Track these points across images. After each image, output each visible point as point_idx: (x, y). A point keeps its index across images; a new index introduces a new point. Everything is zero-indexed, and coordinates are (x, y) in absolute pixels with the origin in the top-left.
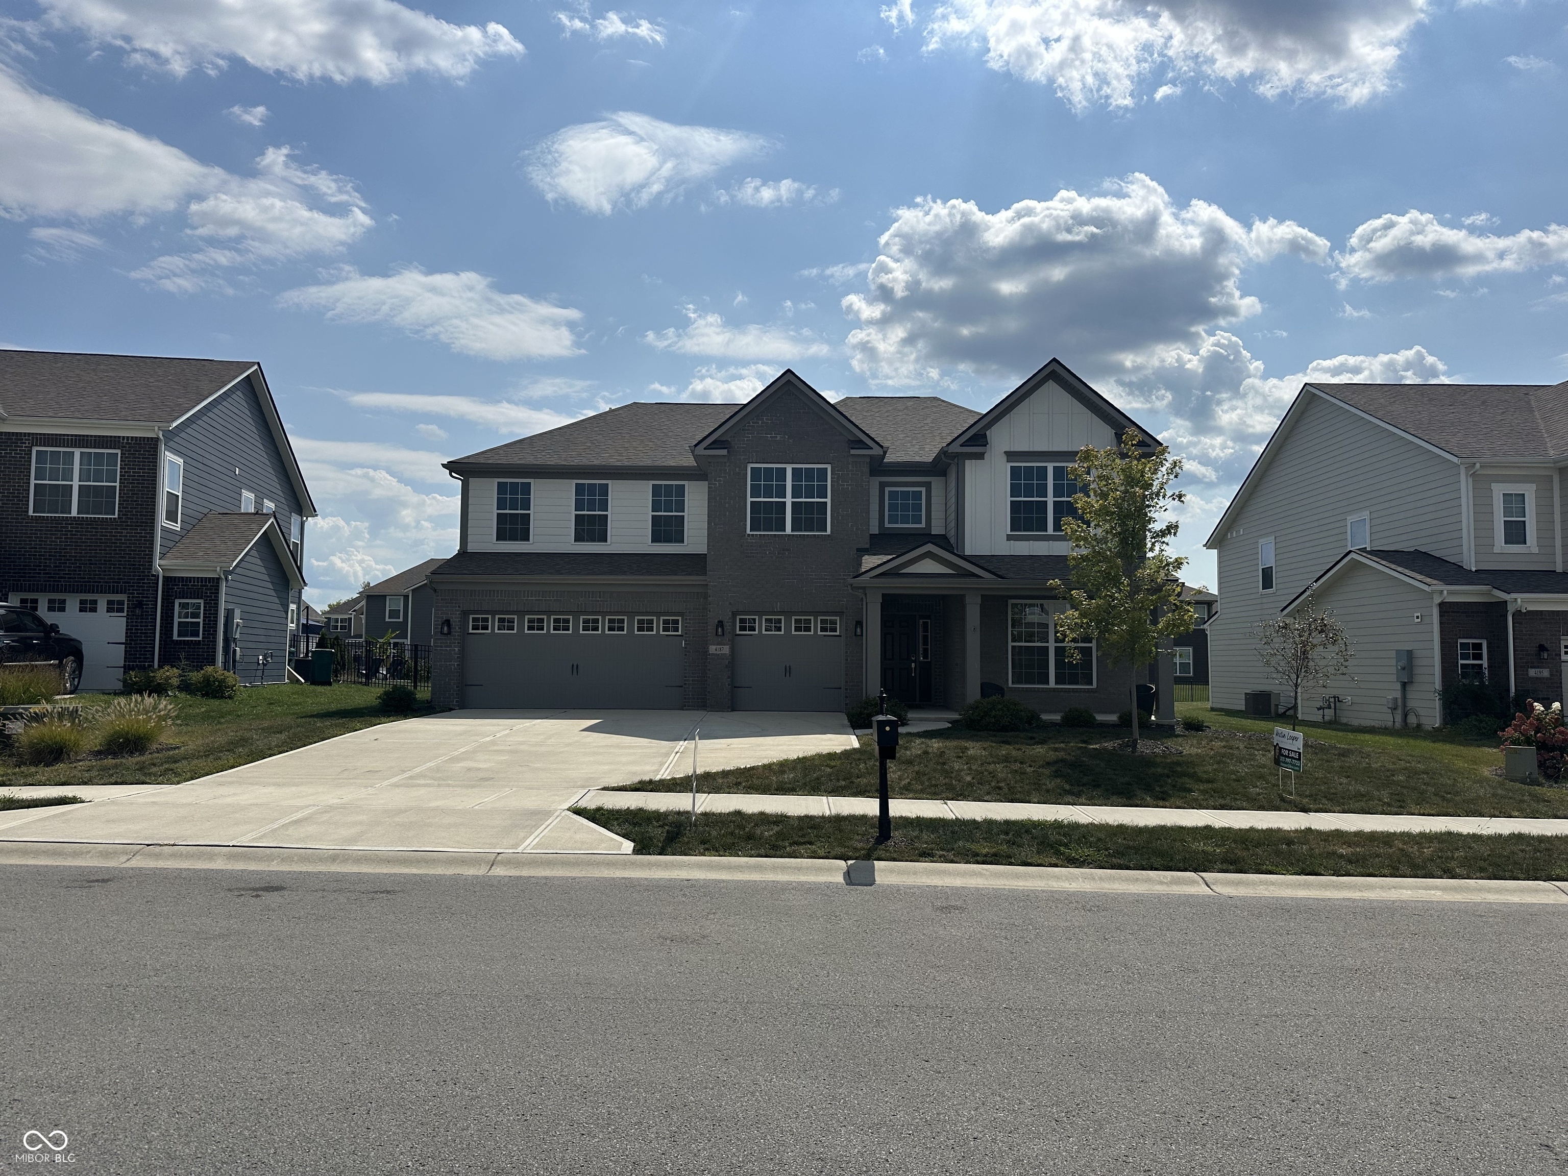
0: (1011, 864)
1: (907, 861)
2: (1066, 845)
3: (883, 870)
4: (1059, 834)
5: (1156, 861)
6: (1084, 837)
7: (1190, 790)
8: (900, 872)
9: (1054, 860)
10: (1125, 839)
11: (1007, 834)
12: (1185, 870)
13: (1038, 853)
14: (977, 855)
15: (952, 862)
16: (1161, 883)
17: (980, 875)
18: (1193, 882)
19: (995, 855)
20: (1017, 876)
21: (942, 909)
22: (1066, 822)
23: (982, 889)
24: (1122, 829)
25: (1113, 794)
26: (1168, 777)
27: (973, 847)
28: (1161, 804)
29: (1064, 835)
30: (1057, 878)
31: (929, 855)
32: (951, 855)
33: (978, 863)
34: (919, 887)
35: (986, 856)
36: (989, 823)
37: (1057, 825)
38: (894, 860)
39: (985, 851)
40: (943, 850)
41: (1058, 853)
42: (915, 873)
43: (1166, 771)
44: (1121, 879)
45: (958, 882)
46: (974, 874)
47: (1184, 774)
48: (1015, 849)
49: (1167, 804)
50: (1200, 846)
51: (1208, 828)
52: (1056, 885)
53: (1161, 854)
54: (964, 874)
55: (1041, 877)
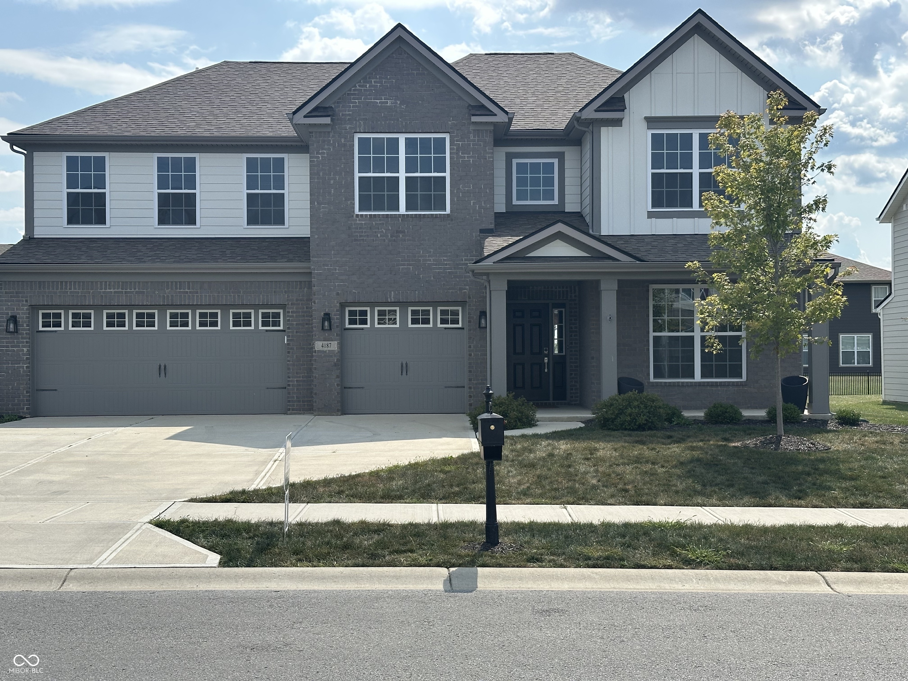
0: (623, 567)
1: (513, 567)
2: (683, 547)
3: (486, 577)
4: (679, 535)
5: (776, 560)
6: (705, 538)
7: (830, 488)
8: (505, 578)
9: (669, 562)
10: (748, 539)
11: (624, 536)
12: (806, 569)
13: (654, 555)
14: (589, 558)
15: (562, 566)
16: (779, 583)
17: (589, 578)
18: (813, 581)
19: (607, 558)
20: (628, 579)
21: (542, 612)
22: (689, 523)
23: (589, 592)
24: (747, 529)
25: (747, 494)
26: (809, 474)
27: (586, 551)
28: (796, 502)
29: (685, 537)
30: (671, 580)
31: (538, 560)
32: (561, 560)
33: (589, 566)
34: (522, 592)
35: (597, 559)
36: (607, 526)
37: (679, 527)
38: (500, 566)
39: (597, 554)
40: (552, 554)
41: (673, 554)
42: (521, 579)
43: (807, 469)
44: (737, 579)
45: (565, 586)
46: (584, 578)
47: (826, 472)
48: (630, 552)
49: (803, 502)
50: (826, 545)
51: (840, 526)
52: (668, 587)
53: (782, 553)
54: (572, 579)
55: (653, 578)
